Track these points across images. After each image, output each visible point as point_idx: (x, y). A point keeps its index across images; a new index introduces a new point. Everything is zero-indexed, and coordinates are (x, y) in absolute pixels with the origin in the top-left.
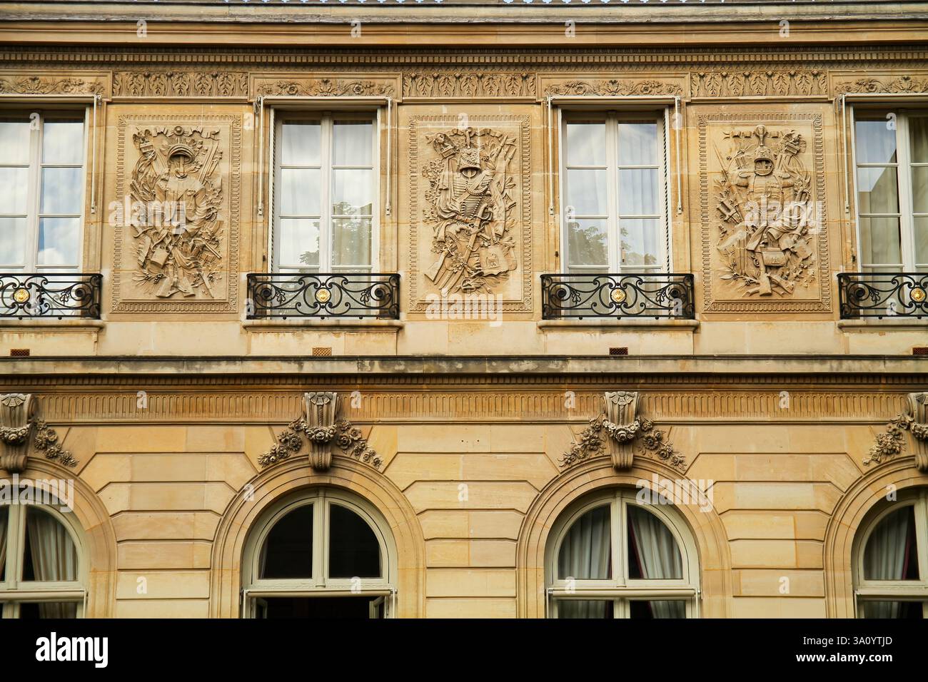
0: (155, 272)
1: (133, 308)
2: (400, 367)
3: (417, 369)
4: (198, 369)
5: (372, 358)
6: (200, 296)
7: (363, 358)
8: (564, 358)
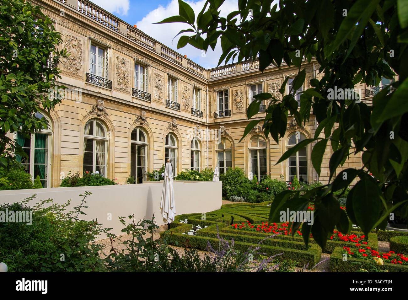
0: (120, 84)
1: (117, 89)
2: (153, 110)
3: (155, 111)
4: (128, 103)
5: (150, 107)
6: (126, 90)
7: (149, 107)
8: (170, 113)
